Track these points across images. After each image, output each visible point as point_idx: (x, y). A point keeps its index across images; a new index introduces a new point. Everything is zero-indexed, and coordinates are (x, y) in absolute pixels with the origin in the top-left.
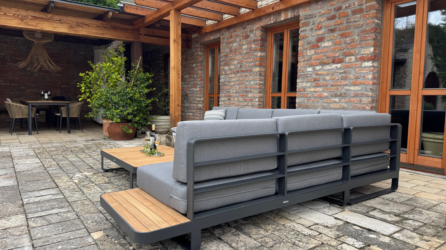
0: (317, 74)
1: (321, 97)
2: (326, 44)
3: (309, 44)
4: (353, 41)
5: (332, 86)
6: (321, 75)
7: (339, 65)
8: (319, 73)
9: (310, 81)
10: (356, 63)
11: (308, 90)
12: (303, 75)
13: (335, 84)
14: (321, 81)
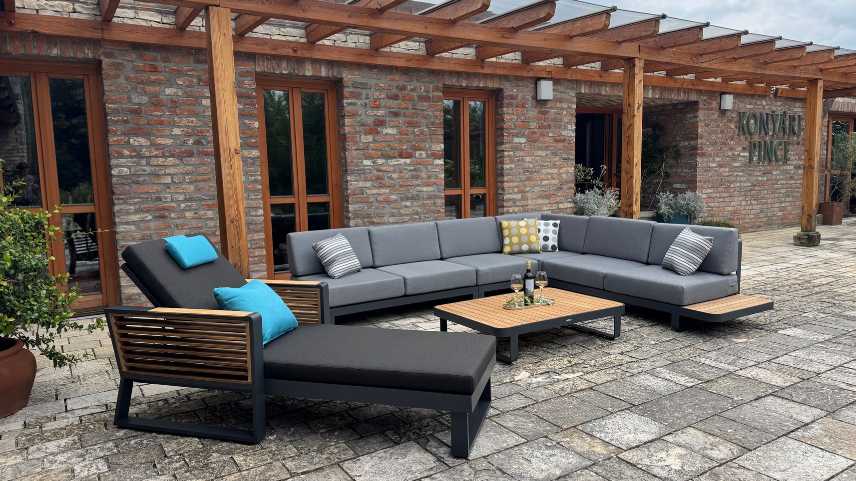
0: (380, 170)
1: (388, 201)
2: (389, 131)
3: (362, 125)
4: (422, 133)
5: (402, 186)
6: (385, 171)
7: (408, 161)
8: (383, 168)
9: (371, 180)
10: (428, 160)
11: (367, 191)
12: (358, 170)
13: (405, 184)
14: (386, 179)
